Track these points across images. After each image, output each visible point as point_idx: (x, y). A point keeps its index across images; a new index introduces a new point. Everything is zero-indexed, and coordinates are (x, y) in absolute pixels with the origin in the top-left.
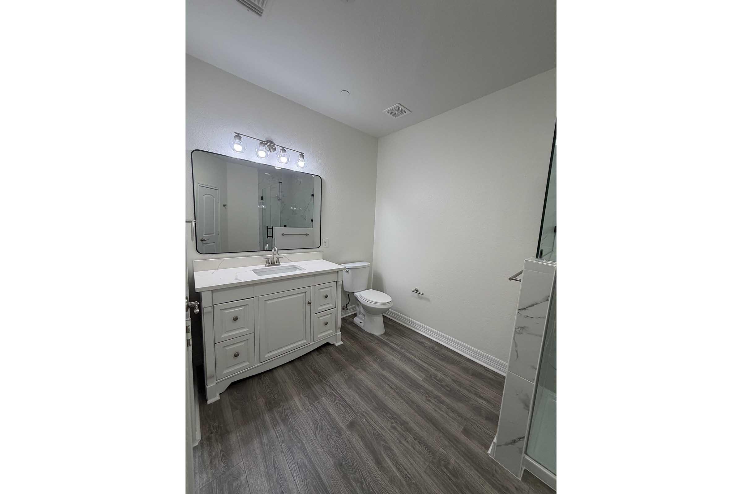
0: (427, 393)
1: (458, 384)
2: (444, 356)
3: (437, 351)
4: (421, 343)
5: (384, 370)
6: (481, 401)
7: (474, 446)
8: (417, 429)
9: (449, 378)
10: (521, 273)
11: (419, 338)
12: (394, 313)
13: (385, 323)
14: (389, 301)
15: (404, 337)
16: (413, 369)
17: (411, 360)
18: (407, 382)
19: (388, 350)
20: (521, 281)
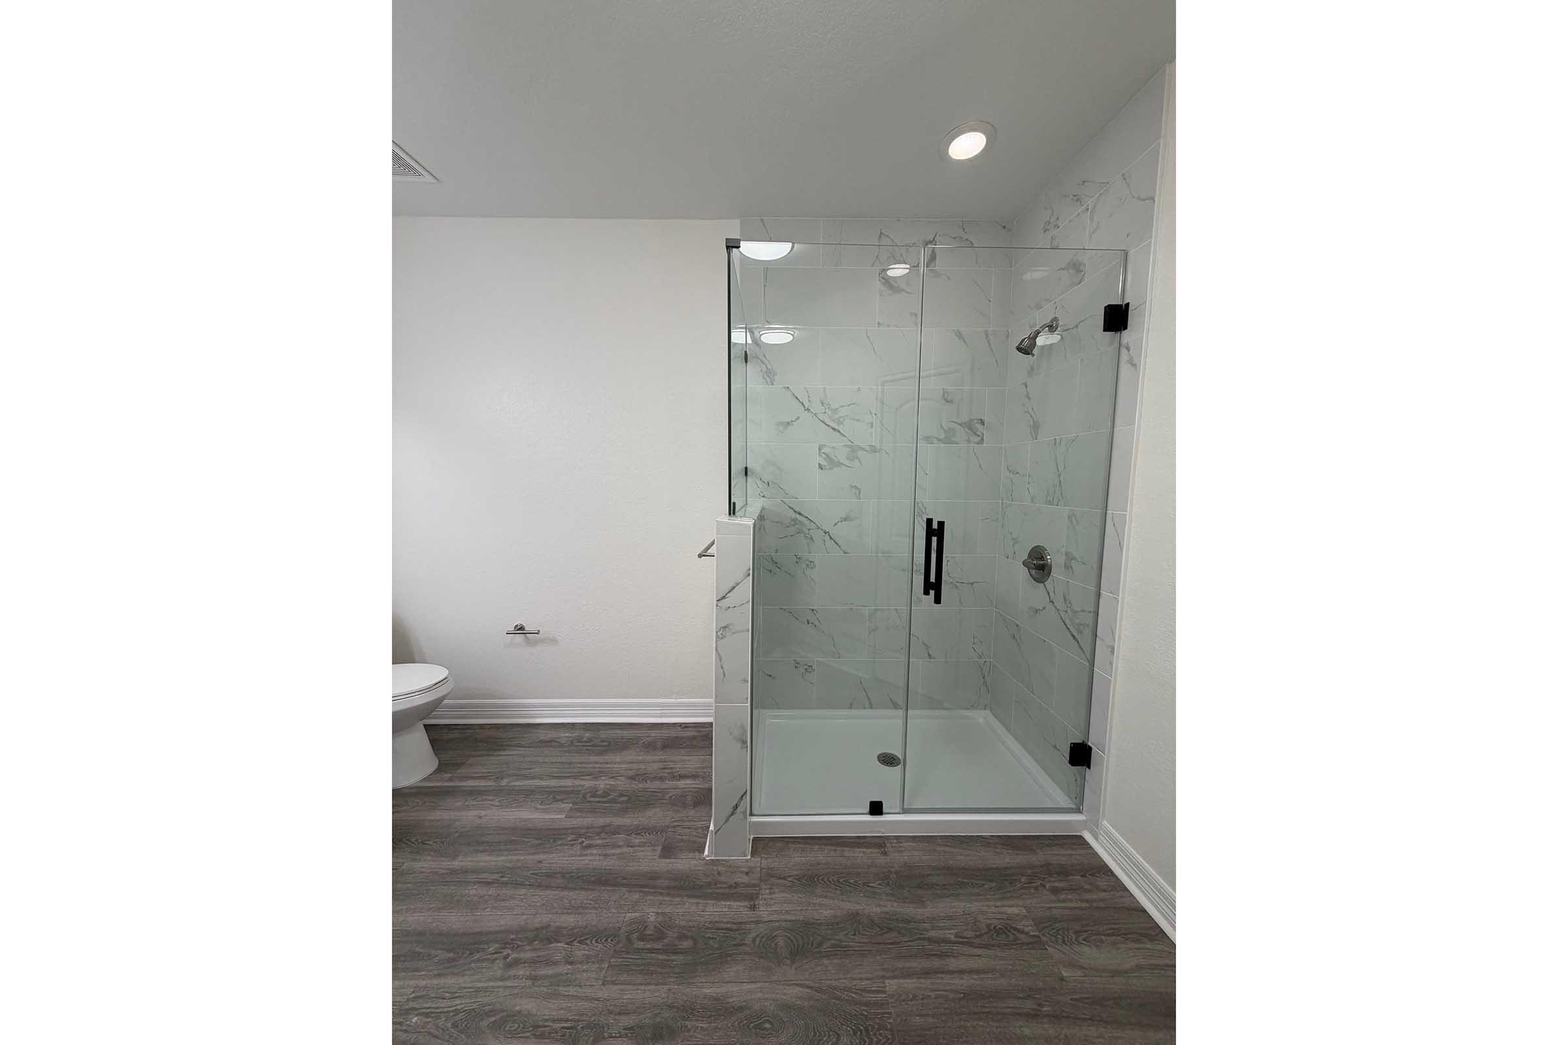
0: (580, 834)
1: (641, 779)
2: (606, 744)
3: (590, 740)
4: (548, 743)
5: (454, 857)
6: (682, 783)
7: (683, 863)
8: (570, 920)
9: (622, 778)
10: (713, 543)
11: (543, 735)
12: (462, 706)
13: (433, 742)
14: (441, 678)
15: (499, 750)
16: (539, 807)
17: (529, 793)
18: (529, 844)
19: (459, 804)
20: (714, 556)
